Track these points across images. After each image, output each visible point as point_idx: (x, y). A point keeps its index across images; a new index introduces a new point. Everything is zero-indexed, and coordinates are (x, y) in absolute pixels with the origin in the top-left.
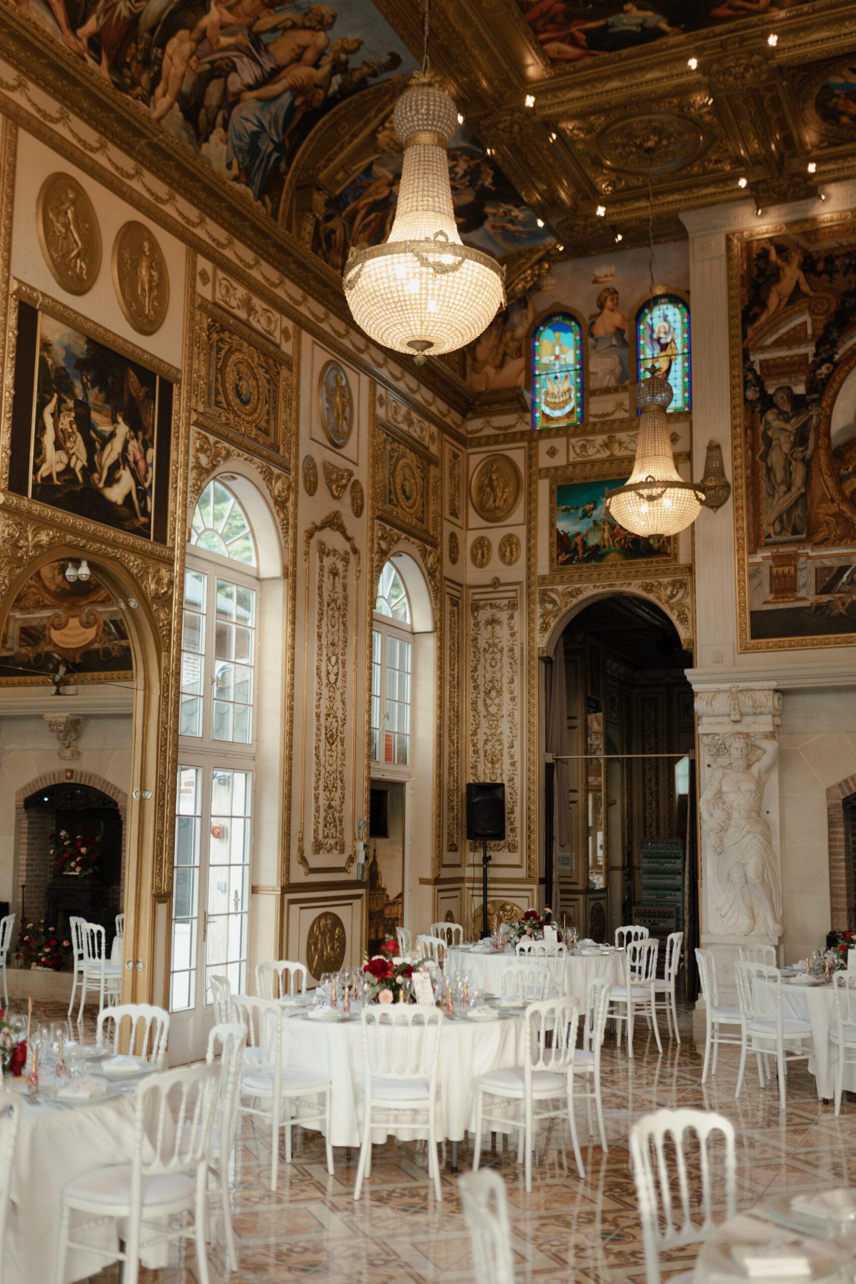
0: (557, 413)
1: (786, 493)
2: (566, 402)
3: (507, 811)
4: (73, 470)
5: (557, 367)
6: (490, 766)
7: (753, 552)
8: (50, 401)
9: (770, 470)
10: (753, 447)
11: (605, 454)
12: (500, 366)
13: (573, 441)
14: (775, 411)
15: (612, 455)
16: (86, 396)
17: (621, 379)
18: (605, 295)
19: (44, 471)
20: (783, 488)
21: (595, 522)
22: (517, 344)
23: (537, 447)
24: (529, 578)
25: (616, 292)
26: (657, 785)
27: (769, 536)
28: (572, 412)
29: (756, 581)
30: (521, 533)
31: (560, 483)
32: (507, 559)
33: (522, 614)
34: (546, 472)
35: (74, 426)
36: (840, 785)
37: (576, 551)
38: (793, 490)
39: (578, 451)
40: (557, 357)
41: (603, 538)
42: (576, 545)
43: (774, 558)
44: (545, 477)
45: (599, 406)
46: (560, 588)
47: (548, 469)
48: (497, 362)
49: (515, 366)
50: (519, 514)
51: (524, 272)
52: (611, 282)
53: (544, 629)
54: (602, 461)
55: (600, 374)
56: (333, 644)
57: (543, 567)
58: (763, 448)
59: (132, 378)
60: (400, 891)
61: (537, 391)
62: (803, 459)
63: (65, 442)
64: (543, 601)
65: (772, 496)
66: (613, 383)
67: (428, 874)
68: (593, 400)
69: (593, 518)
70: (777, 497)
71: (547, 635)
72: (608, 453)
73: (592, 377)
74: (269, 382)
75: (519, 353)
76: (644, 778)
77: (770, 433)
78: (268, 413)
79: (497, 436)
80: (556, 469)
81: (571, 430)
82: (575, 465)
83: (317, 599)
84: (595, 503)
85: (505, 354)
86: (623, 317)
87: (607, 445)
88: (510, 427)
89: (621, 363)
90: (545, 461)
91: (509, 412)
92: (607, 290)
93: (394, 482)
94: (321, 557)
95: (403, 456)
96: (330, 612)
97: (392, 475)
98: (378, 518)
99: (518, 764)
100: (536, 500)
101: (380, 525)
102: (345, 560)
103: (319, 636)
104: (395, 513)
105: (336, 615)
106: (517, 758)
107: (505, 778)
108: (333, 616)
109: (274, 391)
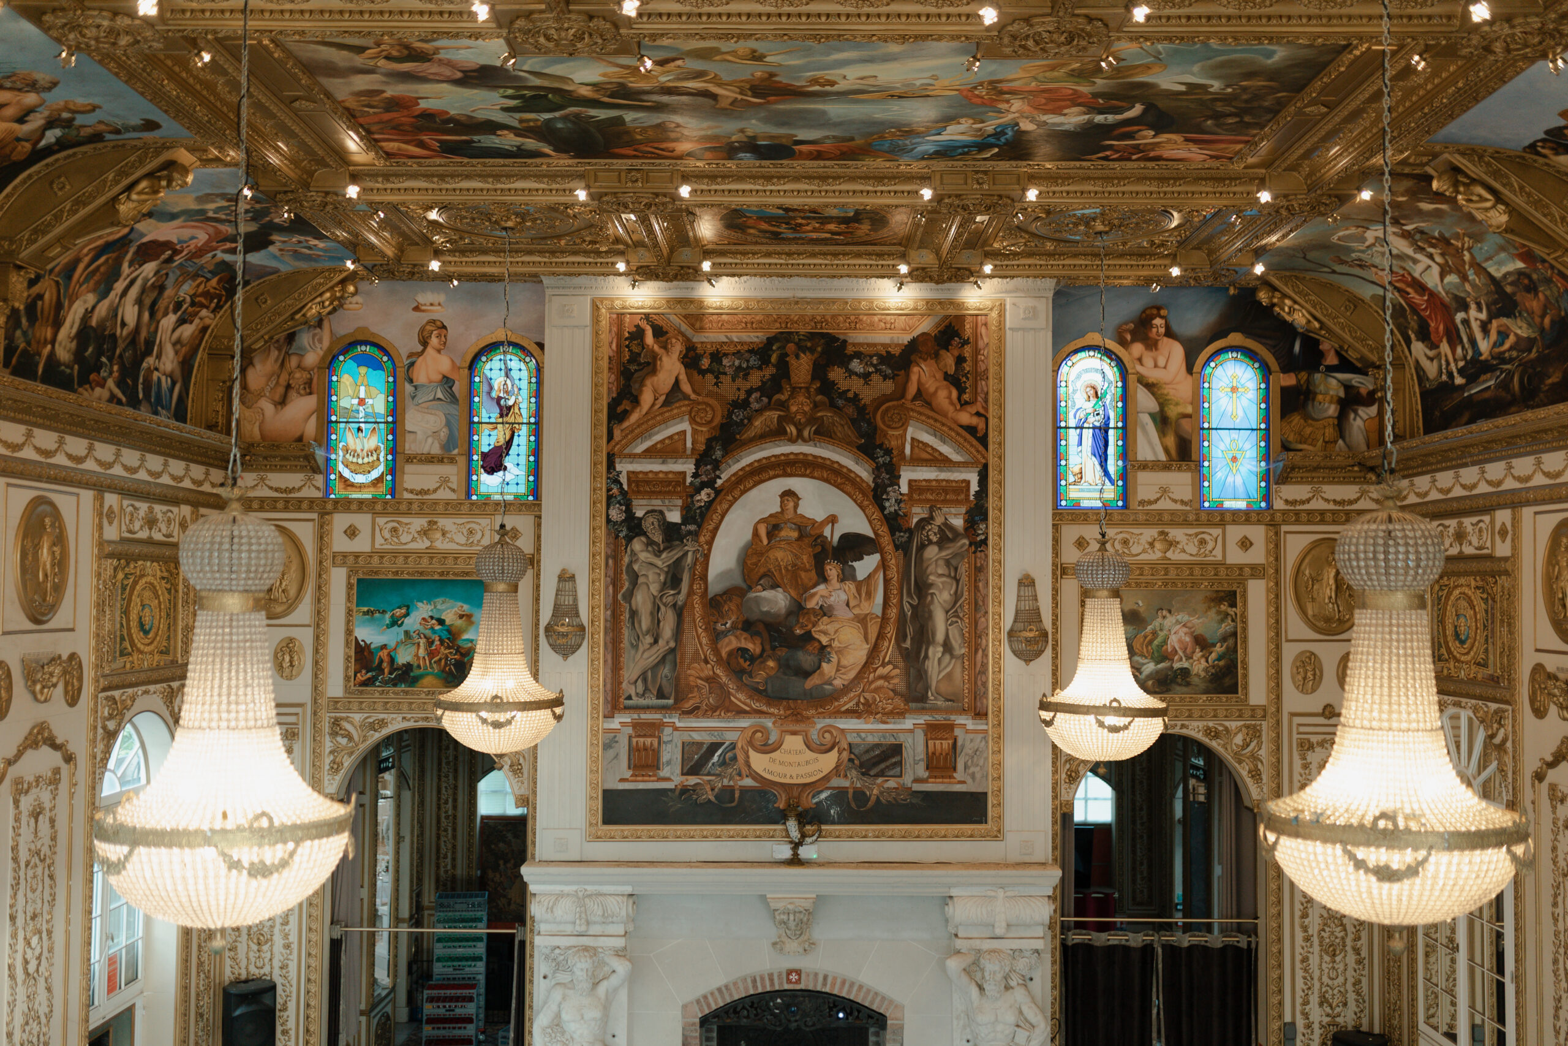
0: (359, 479)
1: (652, 645)
2: (373, 466)
3: (278, 1007)
5: (362, 414)
6: (255, 948)
7: (609, 716)
9: (634, 614)
10: (615, 583)
11: (422, 544)
12: (282, 402)
13: (381, 521)
14: (643, 539)
15: (432, 547)
17: (447, 446)
18: (428, 328)
20: (649, 639)
21: (407, 633)
22: (306, 375)
23: (330, 523)
24: (315, 701)
25: (444, 327)
26: (455, 807)
27: (629, 698)
28: (380, 480)
29: (611, 753)
30: (305, 637)
31: (361, 576)
32: (287, 671)
33: (304, 747)
34: (341, 558)
36: (698, 1001)
37: (380, 669)
38: (661, 642)
39: (387, 535)
40: (362, 402)
41: (417, 655)
42: (381, 661)
43: (635, 725)
44: (343, 564)
45: (416, 478)
46: (357, 717)
47: (345, 555)
48: (277, 397)
49: (301, 406)
50: (304, 612)
51: (321, 295)
52: (438, 313)
53: (335, 767)
54: (419, 554)
55: (420, 436)
56: (34, 917)
57: (335, 686)
58: (627, 584)
61: (333, 444)
62: (674, 605)
64: (334, 734)
65: (636, 647)
66: (436, 450)
68: (409, 468)
69: (404, 628)
70: (641, 649)
71: (338, 778)
72: (427, 543)
73: (409, 437)
75: (308, 388)
76: (439, 799)
77: (636, 567)
79: (275, 500)
80: (357, 556)
81: (379, 507)
82: (382, 555)
83: (10, 867)
84: (408, 607)
85: (288, 387)
86: (453, 361)
87: (424, 533)
88: (293, 490)
89: (448, 424)
90: (340, 543)
91: (293, 469)
92: (434, 321)
93: (128, 621)
94: (16, 802)
95: (142, 576)
96: (30, 873)
97: (126, 612)
98: (104, 690)
99: (295, 946)
100: (327, 595)
101: (107, 698)
102: (54, 780)
103: (13, 918)
104: (128, 666)
105: (39, 871)
106: (293, 938)
107: (276, 964)
108: (35, 877)
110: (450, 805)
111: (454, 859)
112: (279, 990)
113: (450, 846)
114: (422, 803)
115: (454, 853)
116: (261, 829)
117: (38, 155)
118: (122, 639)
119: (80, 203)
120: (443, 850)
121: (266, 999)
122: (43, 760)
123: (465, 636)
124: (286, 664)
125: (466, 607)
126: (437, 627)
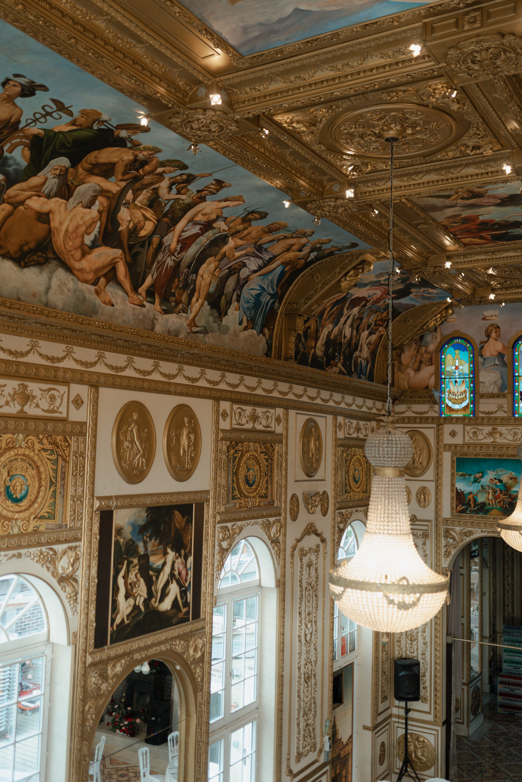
0: (457, 407)
2: (463, 400)
3: (421, 674)
4: (138, 606)
5: (457, 374)
6: (409, 642)
8: (122, 568)
11: (490, 440)
12: (418, 370)
13: (468, 428)
15: (495, 442)
16: (146, 549)
17: (502, 388)
18: (490, 328)
19: (118, 621)
21: (482, 486)
22: (429, 356)
23: (442, 429)
24: (436, 519)
25: (499, 327)
28: (467, 407)
30: (431, 487)
31: (459, 456)
32: (423, 504)
33: (431, 542)
34: (449, 447)
35: (139, 575)
37: (469, 505)
39: (471, 436)
40: (457, 368)
41: (488, 498)
42: (470, 501)
44: (449, 450)
45: (486, 406)
46: (458, 529)
47: (450, 446)
48: (416, 367)
49: (427, 371)
50: (430, 474)
51: (436, 316)
52: (495, 320)
53: (447, 553)
54: (488, 446)
55: (487, 384)
56: (309, 614)
57: (446, 513)
59: (177, 515)
60: (350, 734)
61: (443, 389)
63: (132, 590)
64: (446, 537)
66: (496, 391)
67: (369, 724)
68: (482, 401)
69: (481, 484)
71: (449, 559)
72: (492, 440)
73: (481, 385)
74: (267, 460)
75: (431, 362)
78: (267, 482)
79: (416, 418)
80: (456, 446)
81: (467, 421)
82: (469, 445)
83: (299, 588)
84: (483, 473)
85: (421, 362)
86: (504, 345)
87: (490, 434)
88: (424, 413)
89: (502, 377)
90: (447, 440)
91: (424, 403)
92: (493, 325)
93: (348, 477)
94: (301, 560)
95: (355, 455)
96: (307, 593)
97: (347, 472)
98: (338, 509)
99: (429, 644)
100: (441, 466)
101: (339, 513)
102: (317, 551)
103: (300, 614)
104: (349, 498)
105: (311, 592)
106: (428, 640)
107: (420, 652)
108: (309, 595)
109: (271, 464)
110: (510, 578)
111: (513, 608)
112: (421, 665)
113: (510, 600)
114: (495, 576)
115: (513, 604)
116: (403, 585)
117: (308, 264)
118: (346, 485)
119: (325, 284)
120: (507, 602)
121: (415, 669)
122: (311, 541)
123: (514, 489)
124: (422, 500)
125: (513, 473)
126: (498, 484)
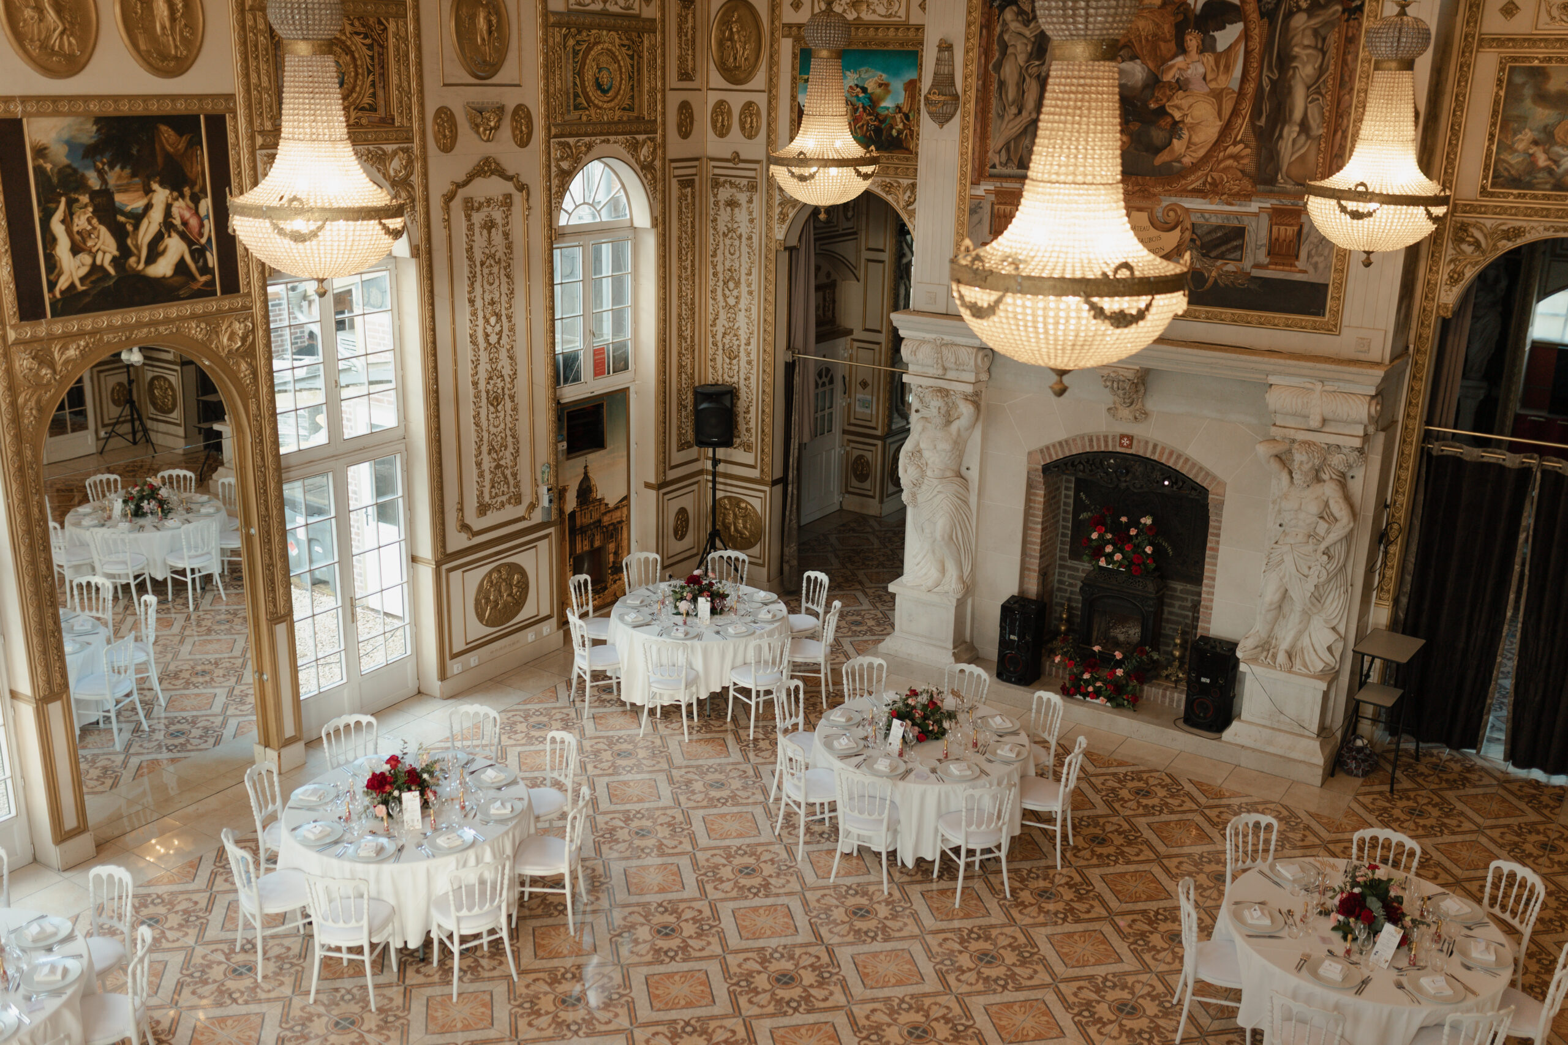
1: (1016, 115)
4: (102, 267)
6: (728, 361)
7: (975, 183)
8: (57, 209)
9: (1002, 84)
10: (986, 52)
11: (851, 16)
14: (1015, 8)
15: (858, 18)
16: (104, 181)
19: (63, 284)
20: (1014, 110)
24: (768, 159)
27: (994, 166)
29: (976, 218)
30: (761, 100)
31: (803, 46)
32: (747, 132)
34: (788, 29)
35: (95, 221)
36: (1041, 451)
38: (1024, 113)
43: (998, 193)
44: (789, 35)
47: (790, 26)
50: (759, 80)
53: (783, 217)
56: (492, 303)
58: (997, 55)
59: (167, 133)
60: (624, 493)
62: (1038, 76)
63: (85, 242)
65: (1001, 117)
67: (652, 480)
70: (1006, 119)
71: (785, 226)
72: (855, 15)
74: (370, 47)
77: (1006, 37)
78: (373, 84)
80: (799, 27)
83: (466, 262)
90: (788, 15)
93: (583, 81)
94: (468, 217)
95: (596, 43)
96: (486, 271)
97: (579, 73)
98: (555, 136)
99: (755, 363)
100: (777, 63)
101: (559, 143)
102: (507, 201)
103: (472, 302)
104: (584, 118)
105: (495, 270)
106: (753, 356)
107: (742, 376)
108: (491, 274)
109: (380, 54)
112: (742, 396)
118: (576, 95)
121: (730, 401)
122: (491, 187)
123: (883, 104)
124: (748, 126)
125: (884, 76)
126: (861, 95)
